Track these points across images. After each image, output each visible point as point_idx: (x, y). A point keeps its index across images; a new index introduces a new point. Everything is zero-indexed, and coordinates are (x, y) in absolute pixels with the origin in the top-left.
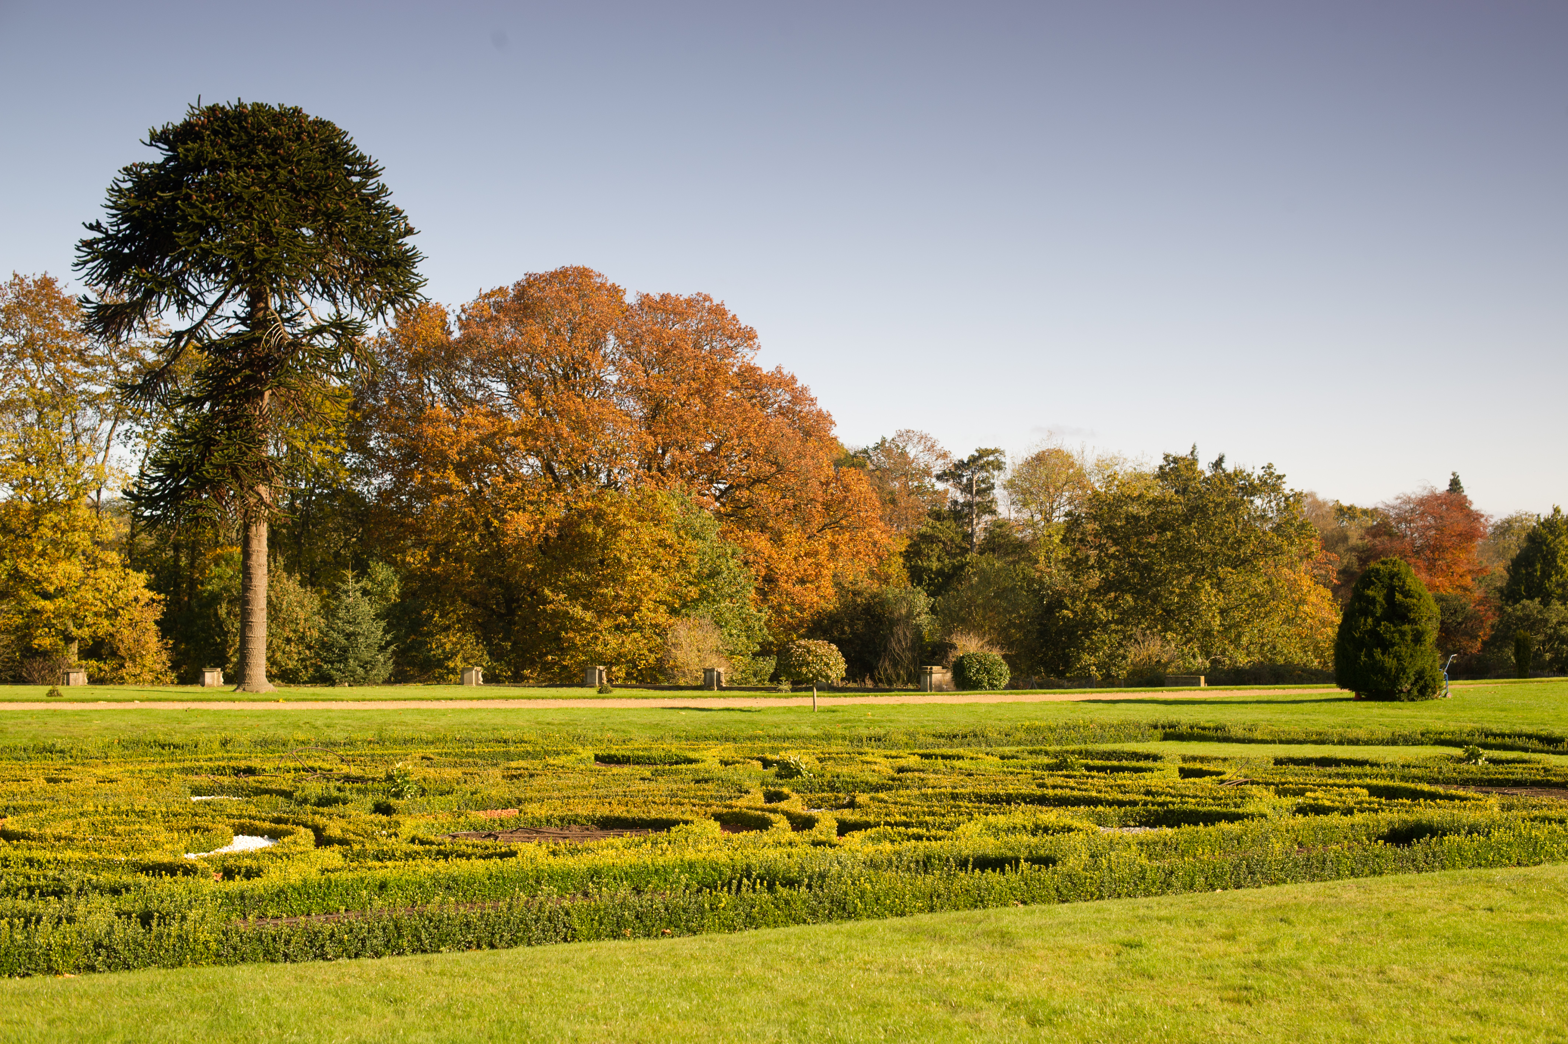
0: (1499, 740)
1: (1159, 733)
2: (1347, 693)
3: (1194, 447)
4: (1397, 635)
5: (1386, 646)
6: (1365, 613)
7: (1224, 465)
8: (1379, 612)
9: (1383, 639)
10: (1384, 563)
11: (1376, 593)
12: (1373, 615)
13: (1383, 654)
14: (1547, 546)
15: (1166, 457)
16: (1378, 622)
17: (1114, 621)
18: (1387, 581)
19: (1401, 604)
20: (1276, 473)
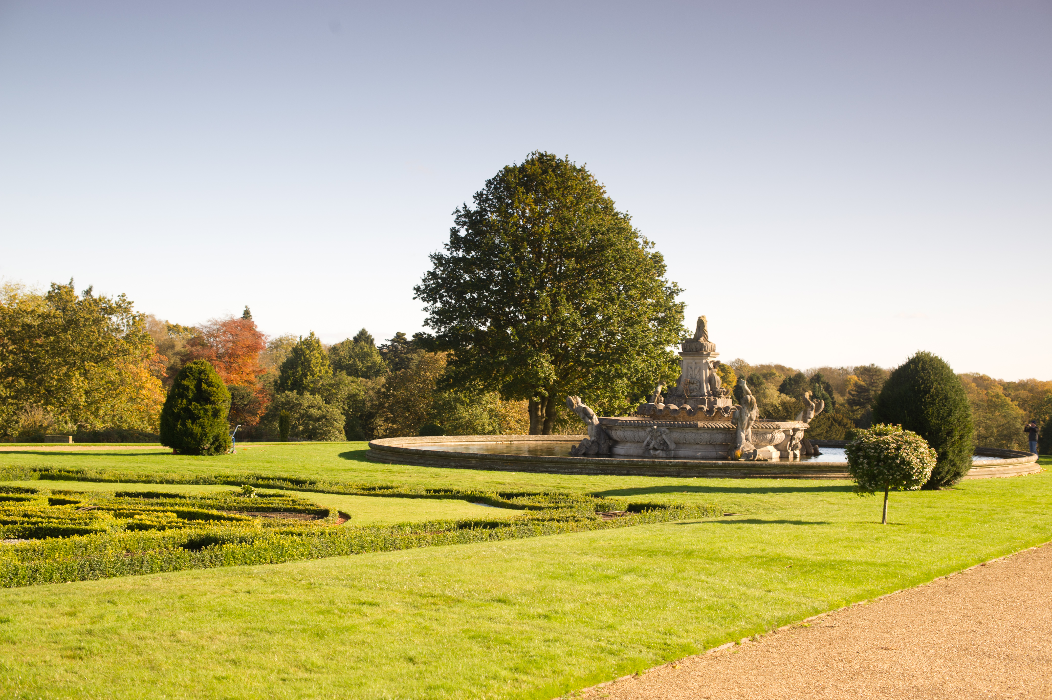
0: (266, 482)
1: (37, 474)
2: (168, 449)
3: (72, 279)
4: (202, 412)
5: (194, 418)
6: (182, 396)
7: (92, 293)
8: (191, 395)
9: (193, 414)
10: (195, 363)
11: (189, 383)
12: (187, 397)
13: (192, 424)
14: (304, 357)
15: (53, 285)
16: (190, 402)
17: (10, 397)
18: (197, 375)
19: (205, 391)
20: (128, 300)
